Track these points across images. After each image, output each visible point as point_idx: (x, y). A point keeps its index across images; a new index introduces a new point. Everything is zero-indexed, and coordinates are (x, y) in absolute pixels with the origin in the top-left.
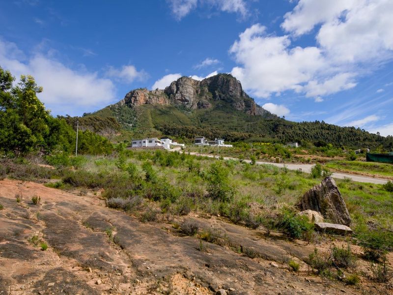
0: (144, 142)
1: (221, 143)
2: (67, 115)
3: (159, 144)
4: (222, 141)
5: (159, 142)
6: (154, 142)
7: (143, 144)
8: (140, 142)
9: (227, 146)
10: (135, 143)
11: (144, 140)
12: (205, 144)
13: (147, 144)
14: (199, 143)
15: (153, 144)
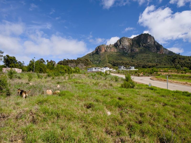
0: (93, 69)
1: (133, 69)
2: (67, 59)
3: (99, 70)
4: (133, 68)
5: (100, 69)
6: (97, 69)
7: (92, 70)
8: (91, 69)
9: (136, 70)
10: (89, 70)
11: (93, 68)
12: (124, 69)
13: (94, 70)
14: (121, 69)
15: (97, 70)
